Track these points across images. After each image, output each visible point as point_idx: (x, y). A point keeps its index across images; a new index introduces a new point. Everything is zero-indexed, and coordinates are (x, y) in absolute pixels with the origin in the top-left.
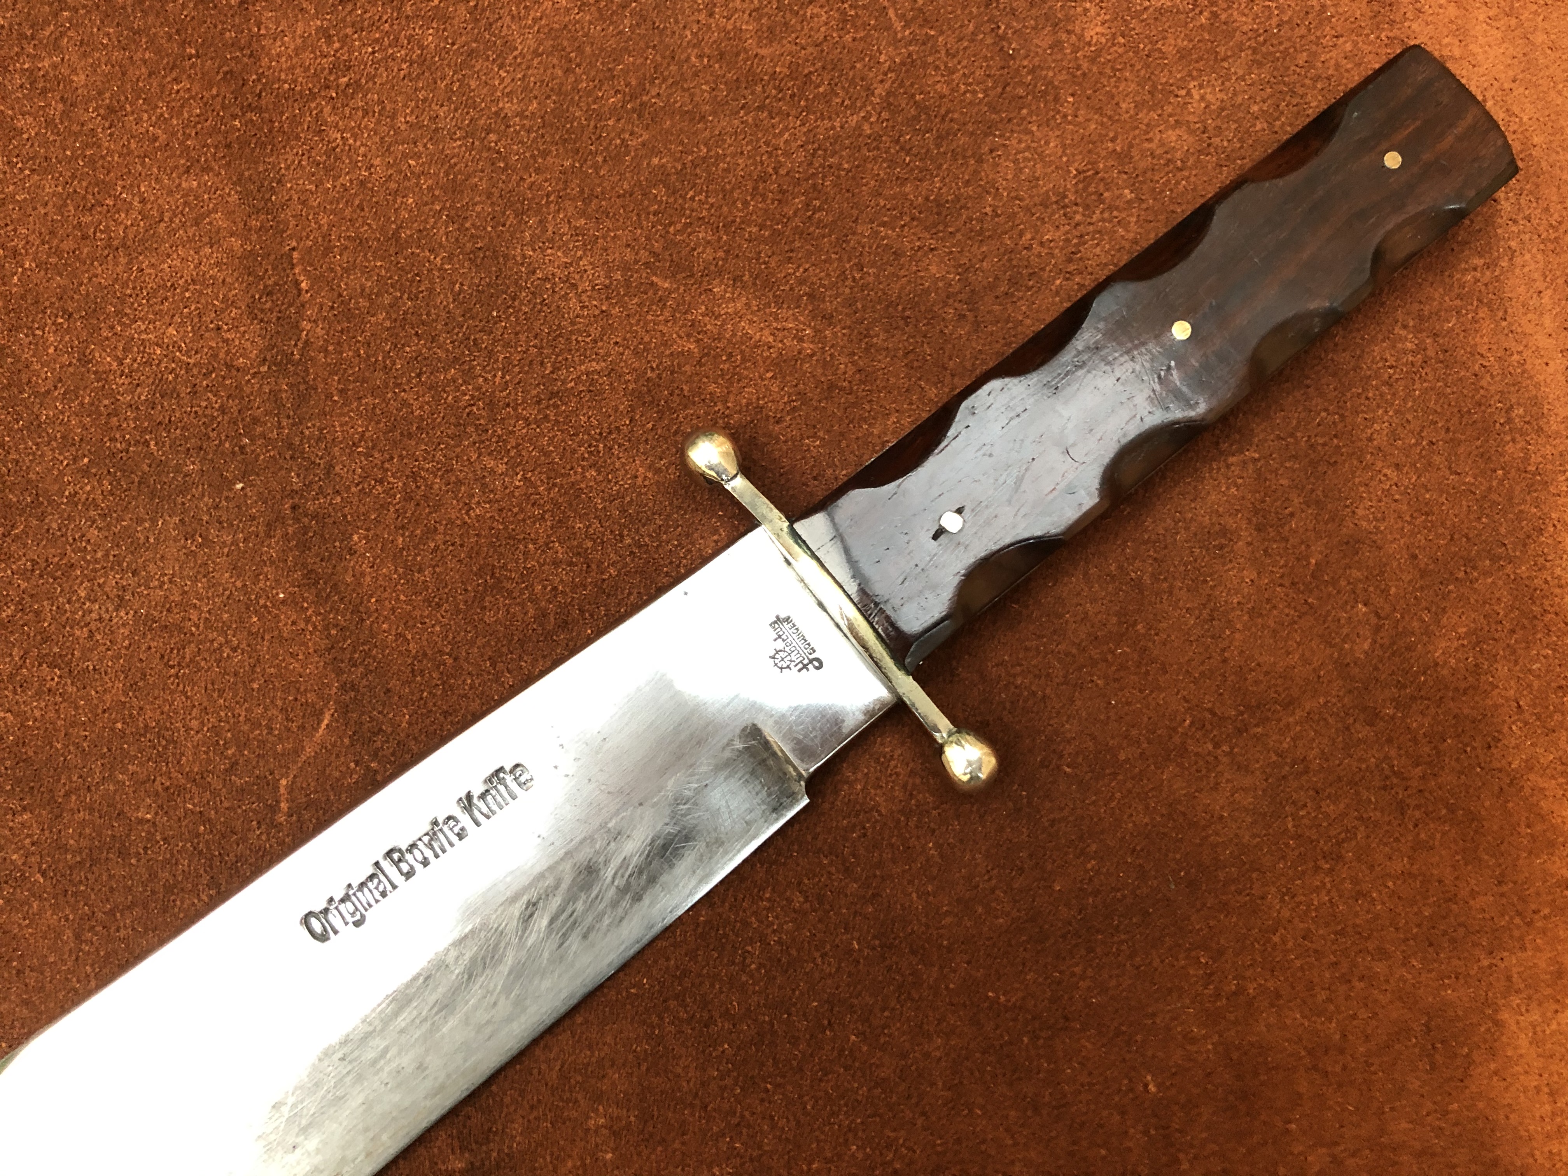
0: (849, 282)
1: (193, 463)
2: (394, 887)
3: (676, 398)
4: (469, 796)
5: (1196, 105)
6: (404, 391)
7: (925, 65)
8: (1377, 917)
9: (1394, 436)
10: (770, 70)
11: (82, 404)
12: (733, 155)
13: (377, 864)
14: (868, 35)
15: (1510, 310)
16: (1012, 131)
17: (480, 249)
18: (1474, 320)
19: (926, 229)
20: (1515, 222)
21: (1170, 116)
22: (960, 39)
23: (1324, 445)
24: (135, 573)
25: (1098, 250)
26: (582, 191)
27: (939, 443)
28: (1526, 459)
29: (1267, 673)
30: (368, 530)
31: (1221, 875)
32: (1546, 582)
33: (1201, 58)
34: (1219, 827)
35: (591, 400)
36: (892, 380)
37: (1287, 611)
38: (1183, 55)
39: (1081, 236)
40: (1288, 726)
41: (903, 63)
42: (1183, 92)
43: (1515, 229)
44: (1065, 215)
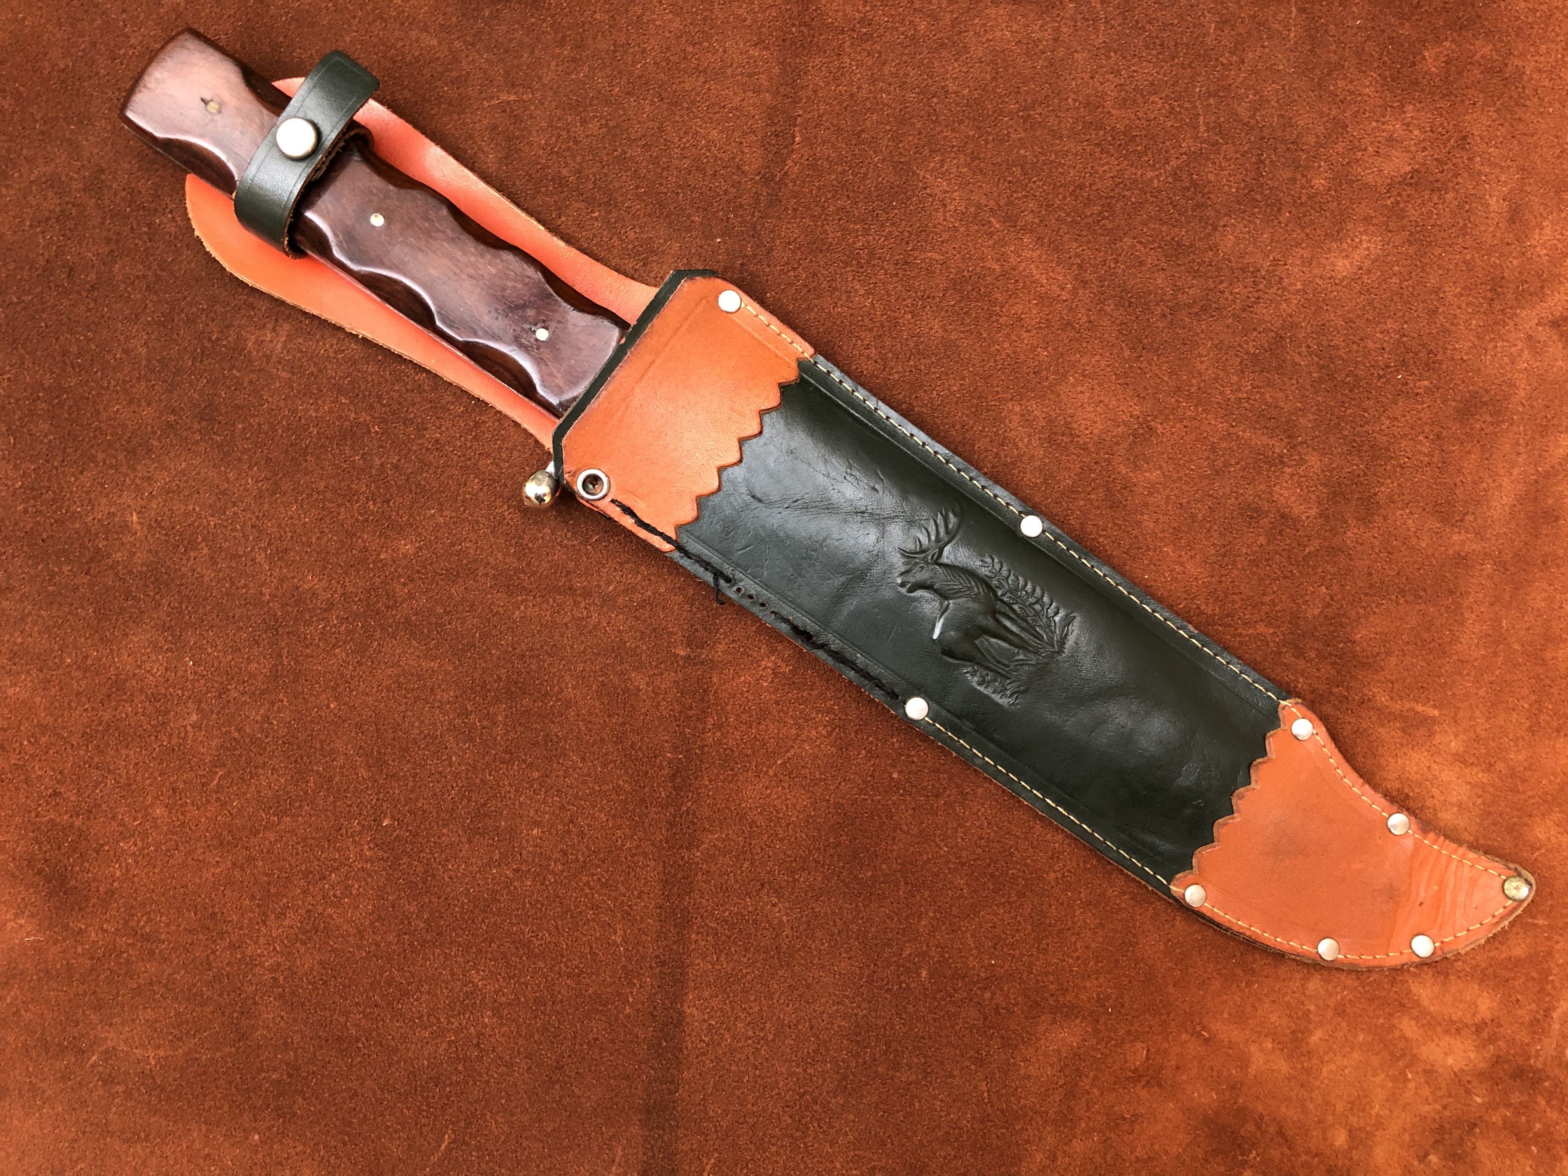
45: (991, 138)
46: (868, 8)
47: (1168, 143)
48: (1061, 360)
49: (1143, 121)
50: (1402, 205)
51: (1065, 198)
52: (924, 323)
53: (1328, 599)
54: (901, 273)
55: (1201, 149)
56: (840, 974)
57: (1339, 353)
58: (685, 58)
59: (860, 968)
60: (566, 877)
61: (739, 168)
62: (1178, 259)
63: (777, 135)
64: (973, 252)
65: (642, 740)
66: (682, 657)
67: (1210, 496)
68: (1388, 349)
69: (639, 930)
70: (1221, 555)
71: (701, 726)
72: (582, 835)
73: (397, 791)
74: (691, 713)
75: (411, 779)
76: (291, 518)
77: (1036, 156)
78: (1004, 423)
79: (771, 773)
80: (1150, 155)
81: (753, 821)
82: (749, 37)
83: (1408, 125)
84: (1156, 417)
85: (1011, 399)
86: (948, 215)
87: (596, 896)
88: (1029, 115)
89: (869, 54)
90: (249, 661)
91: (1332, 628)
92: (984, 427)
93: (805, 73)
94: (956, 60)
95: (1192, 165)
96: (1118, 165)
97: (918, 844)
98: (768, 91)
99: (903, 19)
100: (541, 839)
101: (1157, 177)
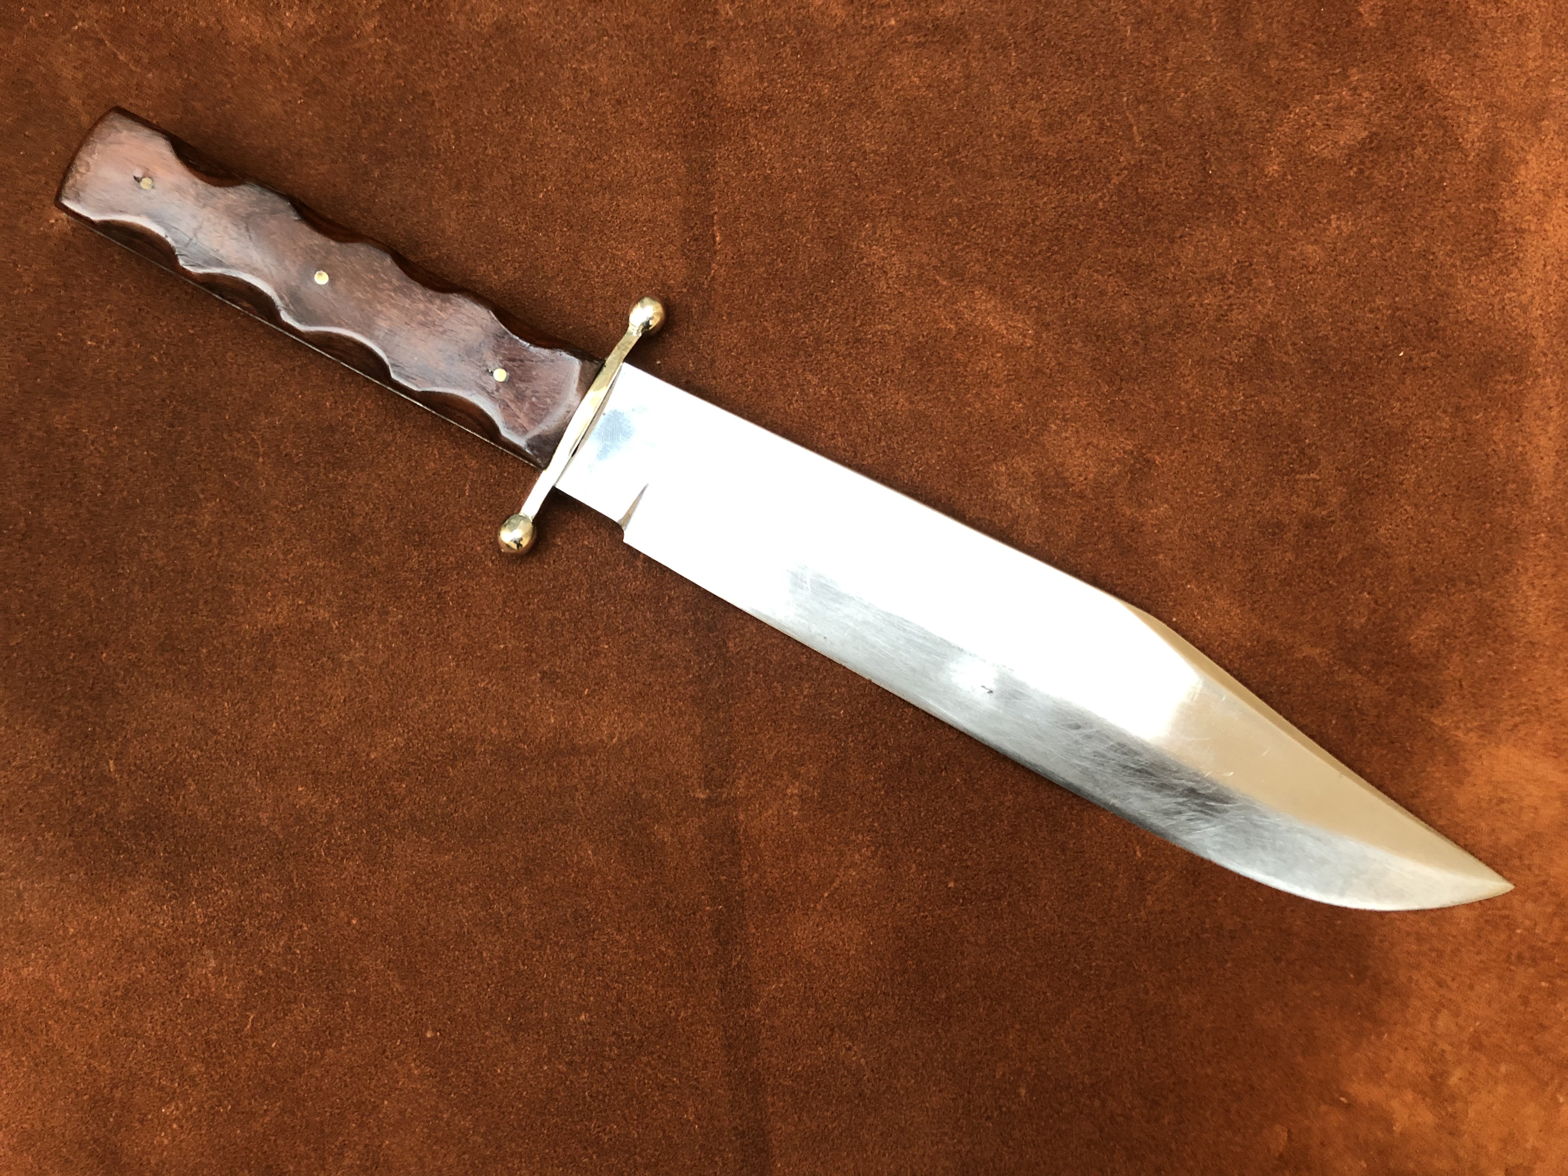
45: (920, 192)
46: (766, 84)
47: (1105, 161)
48: (1038, 409)
49: (1075, 143)
50: (1367, 173)
51: (1009, 240)
52: (888, 400)
53: (1373, 605)
54: (854, 352)
55: (1141, 161)
56: (933, 1110)
57: (1330, 343)
58: (587, 177)
59: (954, 1100)
60: (624, 1062)
62: (1139, 280)
63: (695, 240)
65: (677, 897)
66: (703, 800)
67: (1225, 520)
68: (1382, 328)
70: (1249, 580)
71: (736, 871)
72: (633, 1012)
73: (434, 1000)
74: (723, 858)
75: (446, 984)
76: (275, 734)
77: (970, 202)
78: (992, 486)
79: (819, 907)
80: (1089, 177)
81: (810, 963)
82: (649, 140)
83: (1355, 89)
84: (1151, 448)
85: (995, 460)
86: (891, 282)
87: (659, 1075)
88: (956, 161)
89: (776, 132)
90: (259, 891)
91: (1383, 635)
92: (971, 495)
93: (713, 166)
94: (868, 118)
95: (1134, 179)
96: (1058, 194)
97: (989, 953)
98: (679, 194)
99: (805, 87)
100: (590, 1024)
101: (1101, 198)
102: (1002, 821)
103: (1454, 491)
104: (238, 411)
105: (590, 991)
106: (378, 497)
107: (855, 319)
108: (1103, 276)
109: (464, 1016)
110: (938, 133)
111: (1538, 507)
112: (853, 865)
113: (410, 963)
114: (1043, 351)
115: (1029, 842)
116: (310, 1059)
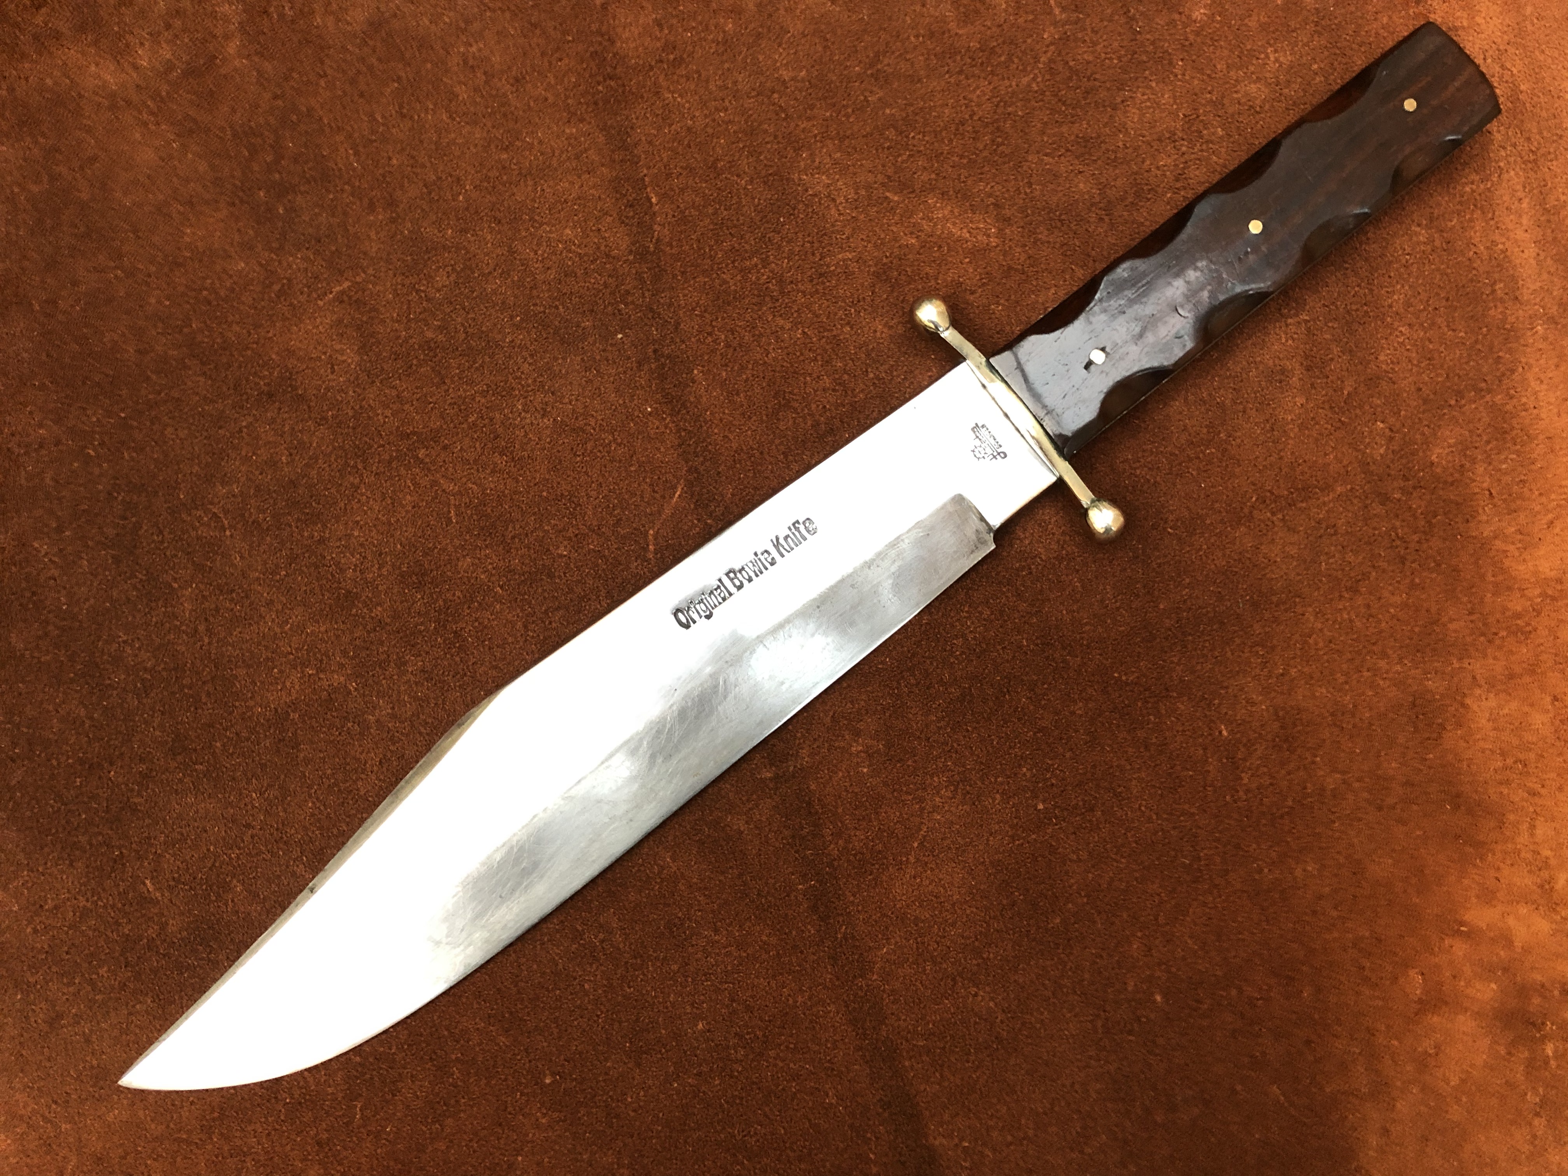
0: (1023, 196)
1: (588, 321)
2: (731, 594)
3: (903, 278)
4: (777, 539)
5: (1272, 66)
6: (724, 273)
7: (1076, 40)
8: (1381, 632)
9: (1408, 305)
10: (966, 45)
11: (513, 281)
12: (942, 106)
13: (720, 580)
14: (1036, 18)
15: (1497, 213)
16: (1138, 87)
17: (770, 175)
18: (1471, 220)
19: (1077, 158)
20: (1504, 148)
21: (1252, 73)
22: (1102, 21)
23: (1357, 310)
24: (553, 393)
25: (1197, 173)
26: (838, 133)
27: (1089, 303)
28: (1504, 320)
29: (1310, 468)
30: (703, 366)
31: (1275, 599)
32: (1515, 407)
33: (1277, 30)
34: (1274, 568)
35: (847, 278)
36: (1052, 264)
37: (1326, 426)
38: (1264, 27)
39: (1186, 162)
40: (1324, 503)
41: (1060, 39)
42: (1262, 56)
43: (1503, 153)
44: (1174, 147)
45: (850, 110)
46: (666, 31)
47: (1029, 41)
49: (994, 29)
51: (951, 141)
52: (866, 329)
53: (1388, 433)
54: (820, 288)
55: (1065, 33)
56: (1073, 1036)
58: (504, 168)
59: (1091, 1021)
60: (753, 1060)
61: (608, 256)
62: (1091, 155)
63: (631, 206)
64: (882, 236)
65: (767, 883)
66: (771, 779)
69: (849, 1081)
71: (820, 842)
72: (749, 1009)
73: (545, 1045)
74: (804, 833)
75: (554, 1025)
76: (312, 815)
77: (902, 110)
80: (1016, 60)
81: (916, 918)
82: (558, 115)
86: (841, 208)
87: (792, 1065)
88: (878, 70)
89: (688, 78)
91: (1404, 461)
93: (632, 128)
94: (780, 45)
95: (1063, 53)
96: (990, 83)
97: (1093, 867)
98: (603, 165)
99: (707, 26)
100: (709, 1031)
101: (1034, 79)
102: (1076, 731)
103: (1444, 303)
104: (192, 488)
105: (702, 997)
106: (362, 545)
107: (813, 254)
108: (1053, 158)
109: (580, 1053)
110: (854, 46)
111: (1528, 301)
112: (935, 809)
113: (511, 1013)
114: (1010, 247)
115: (1109, 746)
116: (431, 1134)
